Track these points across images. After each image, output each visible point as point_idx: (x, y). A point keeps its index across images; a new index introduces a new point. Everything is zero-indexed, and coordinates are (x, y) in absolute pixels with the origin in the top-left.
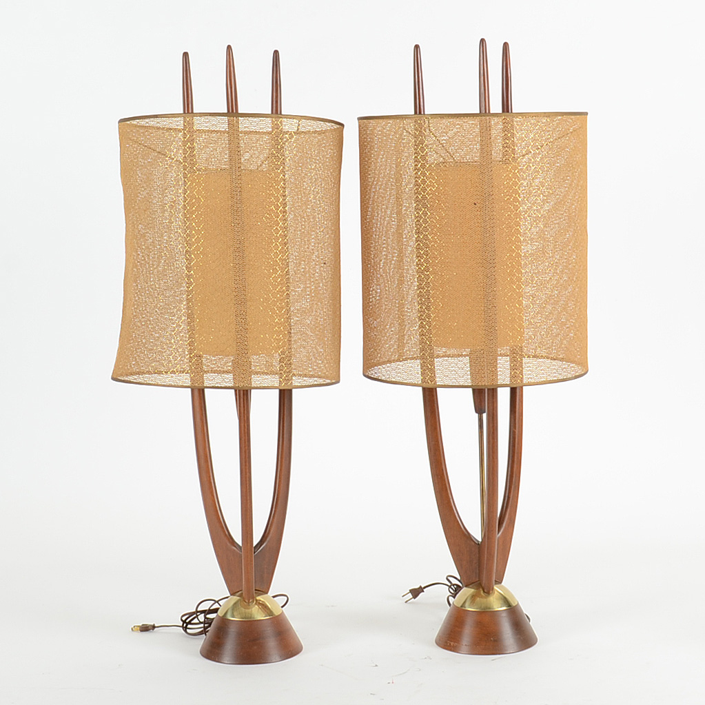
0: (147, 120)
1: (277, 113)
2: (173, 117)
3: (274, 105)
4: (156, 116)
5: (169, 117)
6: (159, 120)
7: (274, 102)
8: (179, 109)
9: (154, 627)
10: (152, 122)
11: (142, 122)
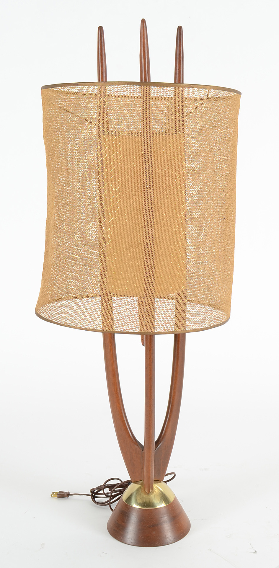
0: (68, 88)
1: (179, 82)
2: (92, 85)
3: (177, 75)
4: (77, 84)
5: (88, 85)
6: (79, 88)
7: (177, 73)
8: (94, 78)
9: (69, 495)
10: (73, 89)
11: (64, 89)
